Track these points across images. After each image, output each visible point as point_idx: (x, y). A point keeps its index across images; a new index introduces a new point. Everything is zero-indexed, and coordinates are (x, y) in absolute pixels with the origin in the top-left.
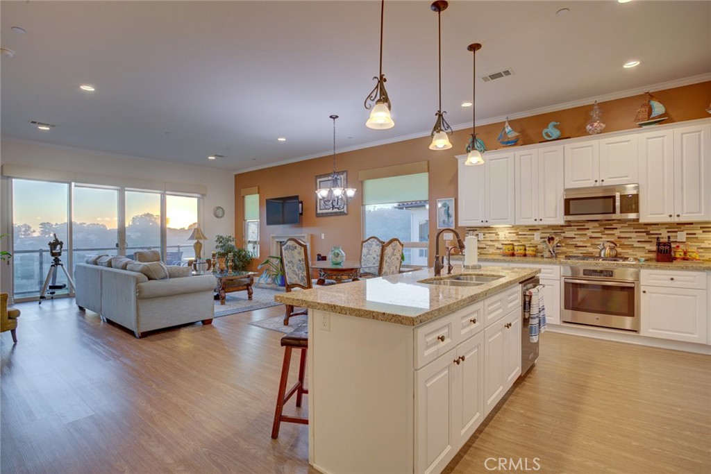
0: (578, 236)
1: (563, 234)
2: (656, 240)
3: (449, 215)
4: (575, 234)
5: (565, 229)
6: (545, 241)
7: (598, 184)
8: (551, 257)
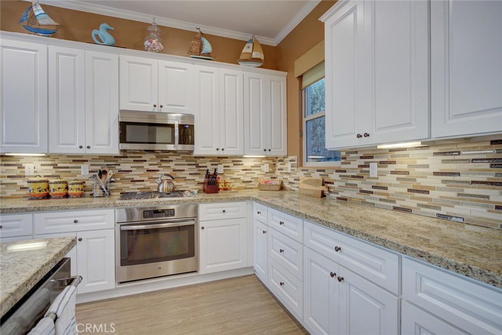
0: (135, 169)
1: (117, 167)
2: (205, 172)
4: (132, 167)
5: (120, 161)
6: (95, 176)
7: (156, 110)
8: (104, 195)
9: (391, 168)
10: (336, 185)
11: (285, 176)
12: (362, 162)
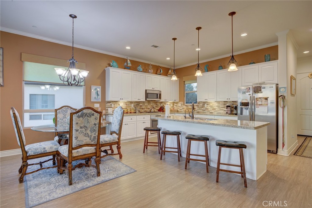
3: (98, 95)
6: (135, 107)
7: (153, 89)
9: (209, 105)
10: (196, 109)
11: (178, 108)
12: (203, 104)
